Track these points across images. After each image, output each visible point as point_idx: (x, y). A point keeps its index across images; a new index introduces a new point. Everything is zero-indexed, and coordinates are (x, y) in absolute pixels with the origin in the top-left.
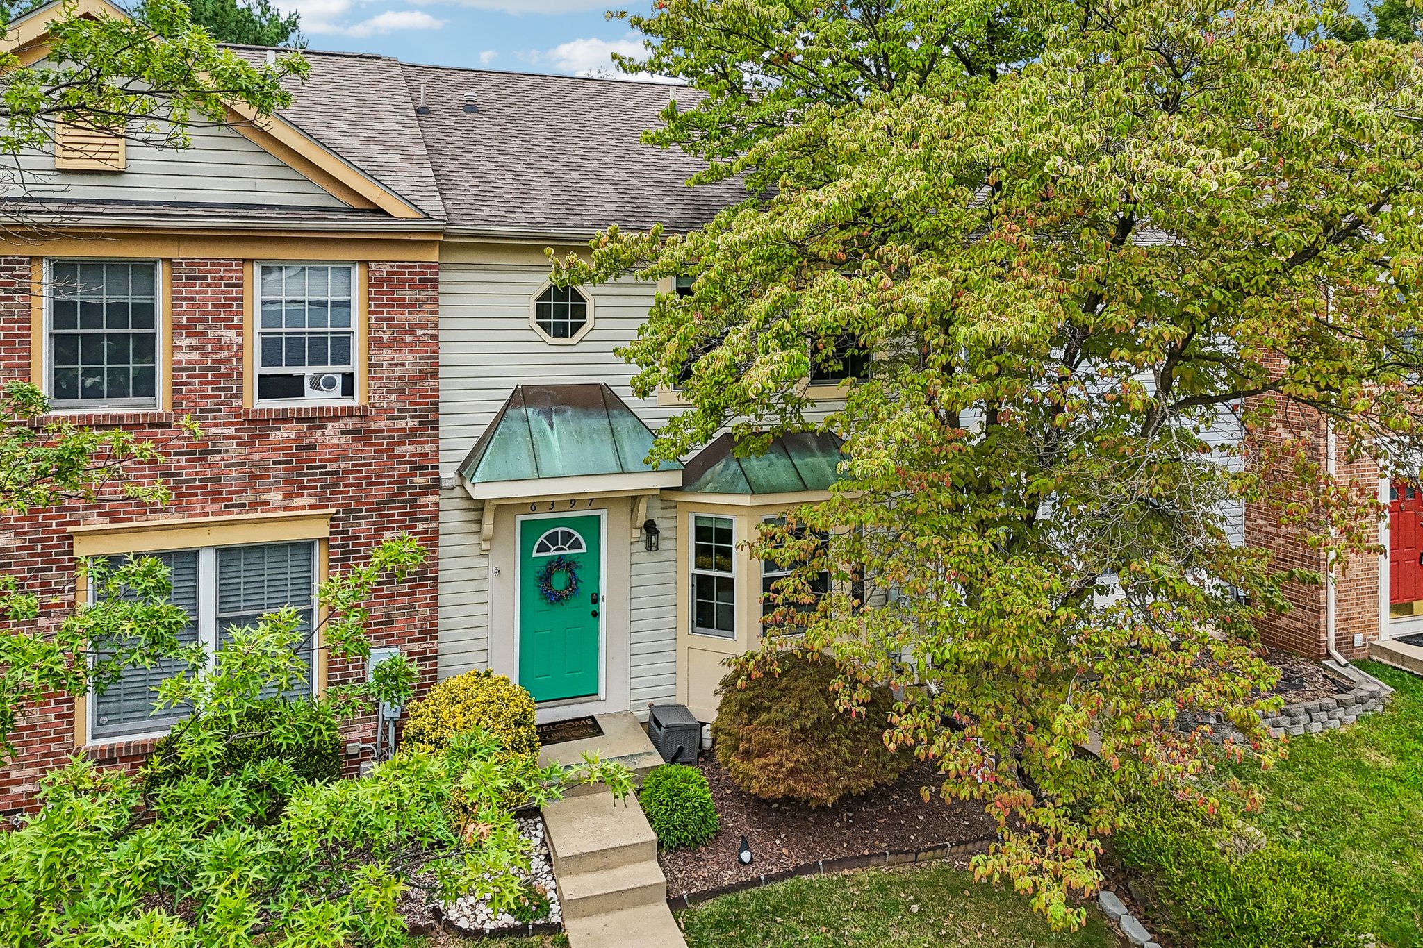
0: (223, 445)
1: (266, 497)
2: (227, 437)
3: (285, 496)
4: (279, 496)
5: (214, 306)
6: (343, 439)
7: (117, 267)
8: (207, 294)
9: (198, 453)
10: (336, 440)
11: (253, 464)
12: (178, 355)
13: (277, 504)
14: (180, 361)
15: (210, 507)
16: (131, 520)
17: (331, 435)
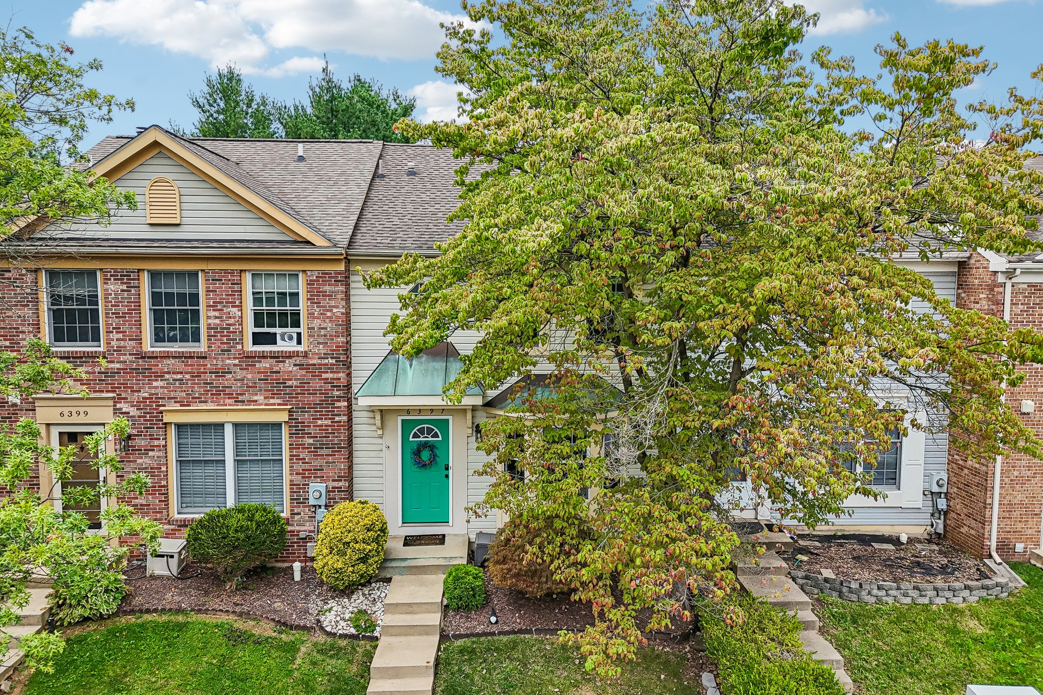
0: (233, 369)
1: (255, 398)
2: (235, 365)
3: (265, 398)
4: (262, 398)
5: (227, 295)
6: (295, 368)
7: (180, 274)
8: (223, 288)
9: (221, 373)
10: (290, 369)
11: (248, 380)
12: (210, 321)
13: (261, 402)
14: (210, 324)
15: (227, 401)
16: (189, 406)
17: (288, 366)
